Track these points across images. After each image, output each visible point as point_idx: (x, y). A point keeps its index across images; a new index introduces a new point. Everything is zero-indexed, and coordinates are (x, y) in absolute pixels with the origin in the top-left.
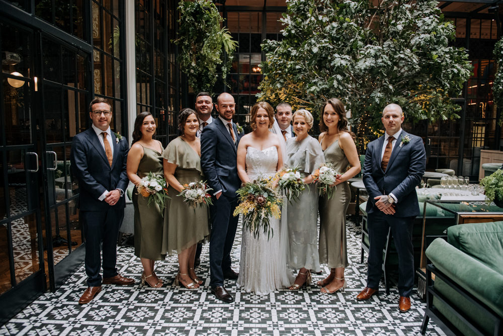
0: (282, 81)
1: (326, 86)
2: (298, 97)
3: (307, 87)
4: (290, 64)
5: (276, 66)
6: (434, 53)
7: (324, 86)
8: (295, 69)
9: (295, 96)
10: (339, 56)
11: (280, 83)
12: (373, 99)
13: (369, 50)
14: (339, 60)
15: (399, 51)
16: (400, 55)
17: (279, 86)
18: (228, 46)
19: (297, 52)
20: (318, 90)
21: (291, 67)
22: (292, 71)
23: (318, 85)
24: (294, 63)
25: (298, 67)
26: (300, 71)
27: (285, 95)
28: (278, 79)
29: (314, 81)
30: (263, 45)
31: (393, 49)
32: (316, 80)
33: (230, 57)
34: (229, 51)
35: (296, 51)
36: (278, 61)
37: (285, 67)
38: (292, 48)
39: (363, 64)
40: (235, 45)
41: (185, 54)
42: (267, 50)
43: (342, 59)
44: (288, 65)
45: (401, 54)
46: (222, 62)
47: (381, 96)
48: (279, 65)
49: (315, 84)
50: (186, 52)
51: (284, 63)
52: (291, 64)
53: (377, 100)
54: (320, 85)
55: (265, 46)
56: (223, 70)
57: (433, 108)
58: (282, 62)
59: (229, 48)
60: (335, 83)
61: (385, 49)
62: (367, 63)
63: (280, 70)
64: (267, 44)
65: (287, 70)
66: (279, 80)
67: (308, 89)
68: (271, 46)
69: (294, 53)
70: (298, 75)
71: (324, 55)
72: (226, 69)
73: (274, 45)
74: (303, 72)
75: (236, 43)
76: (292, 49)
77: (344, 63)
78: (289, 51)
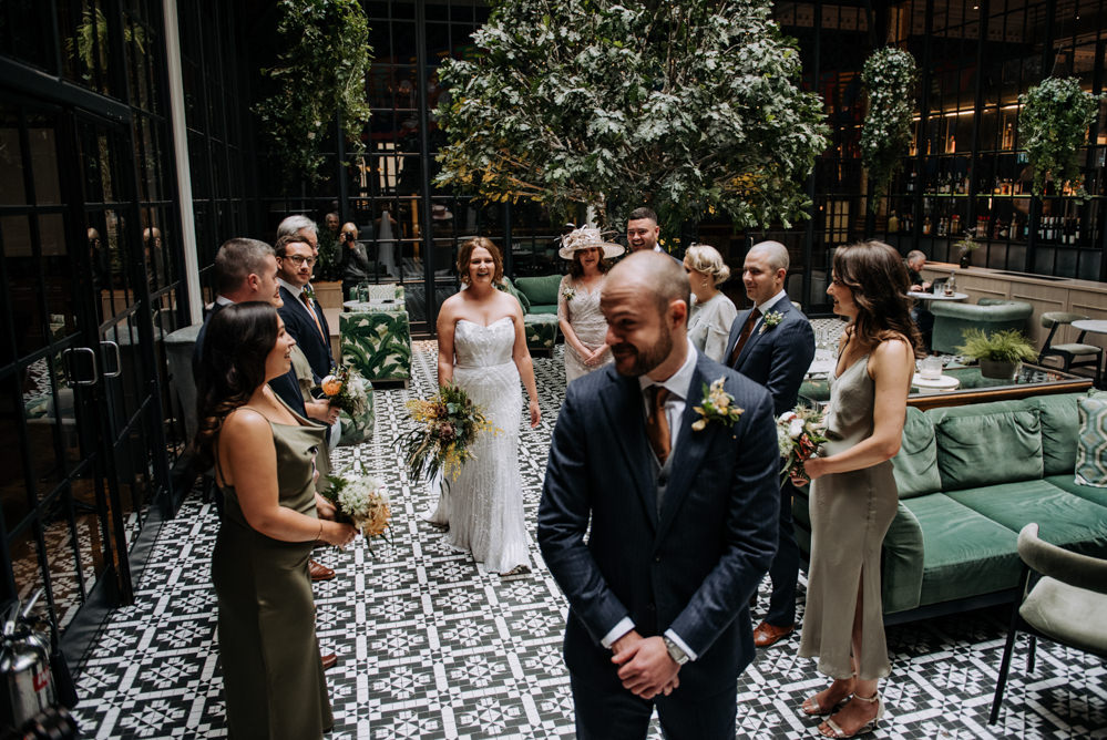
0: (490, 151)
1: (581, 168)
3: (547, 169)
4: (509, 120)
6: (768, 109)
7: (577, 168)
8: (517, 131)
9: (512, 175)
10: (606, 114)
11: (487, 154)
12: (667, 193)
13: (658, 105)
14: (607, 121)
15: (710, 106)
16: (712, 113)
17: (485, 161)
19: (520, 96)
20: (568, 175)
21: (510, 130)
22: (515, 138)
23: (567, 165)
24: (516, 120)
25: (524, 127)
26: (526, 135)
27: (494, 175)
28: (482, 147)
29: (558, 157)
30: (442, 70)
31: (699, 102)
32: (562, 155)
35: (517, 93)
36: (481, 112)
37: (500, 127)
38: (510, 88)
39: (650, 131)
42: (452, 81)
43: (610, 119)
44: (505, 123)
45: (713, 111)
47: (682, 189)
48: (484, 120)
49: (561, 163)
51: (494, 116)
52: (512, 122)
53: (675, 196)
54: (570, 165)
55: (447, 73)
57: (767, 205)
58: (489, 113)
60: (600, 165)
61: (685, 100)
62: (656, 130)
63: (486, 128)
64: (450, 69)
65: (502, 133)
66: (484, 150)
67: (547, 173)
68: (458, 74)
69: (514, 97)
70: (525, 143)
73: (464, 72)
74: (532, 137)
76: (510, 91)
77: (614, 127)
78: (505, 94)
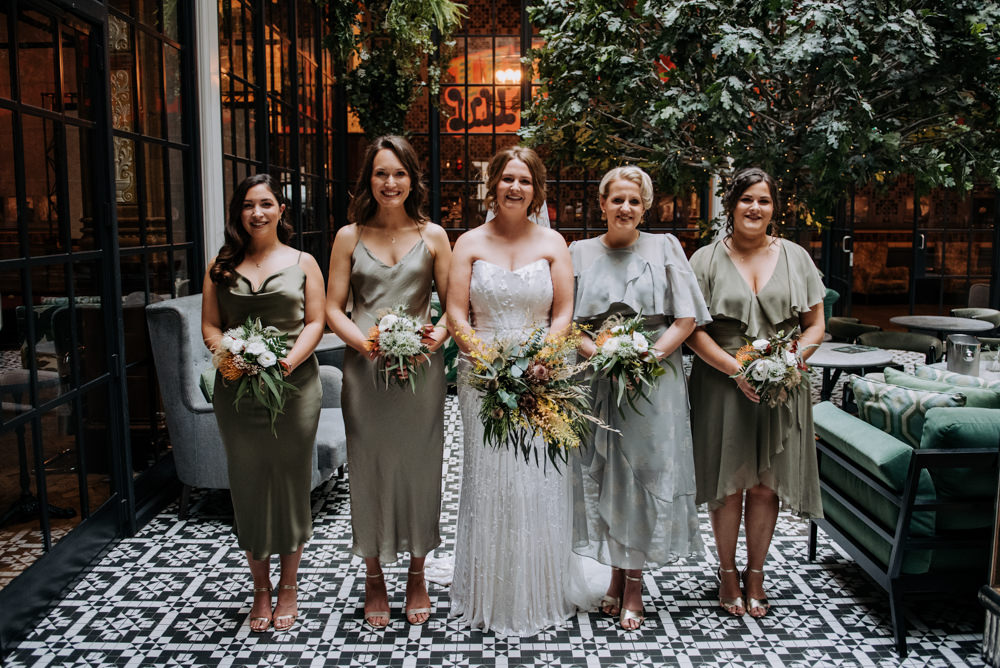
0: (583, 96)
1: (700, 106)
2: (620, 137)
3: (652, 108)
4: (605, 52)
5: (568, 58)
6: (974, 19)
7: (693, 107)
8: (617, 65)
9: (613, 134)
10: (735, 31)
11: (580, 100)
12: (820, 136)
13: (811, 13)
14: (734, 40)
15: (886, 16)
16: (890, 25)
17: (576, 107)
18: (444, 16)
19: (622, 23)
20: (680, 115)
21: (608, 60)
22: (612, 70)
23: (680, 103)
24: (615, 51)
25: (625, 60)
26: (630, 69)
27: (590, 132)
28: (573, 91)
29: (669, 93)
30: (533, 8)
31: (868, 12)
32: (673, 91)
33: (447, 43)
34: (446, 27)
35: (619, 19)
36: (575, 47)
37: (594, 61)
38: (609, 13)
39: (796, 49)
40: (458, 13)
41: (343, 29)
42: (544, 21)
43: (741, 37)
44: (601, 55)
45: (890, 22)
47: (843, 128)
48: (577, 57)
49: (672, 100)
50: (346, 24)
51: (588, 51)
52: (609, 53)
53: (832, 140)
54: (684, 103)
55: (539, 12)
56: (432, 73)
57: (968, 159)
58: (583, 48)
59: (445, 20)
60: (725, 98)
61: (849, 11)
62: (806, 46)
63: (581, 68)
64: (542, 7)
65: (597, 68)
66: (576, 94)
67: (653, 113)
68: (551, 12)
69: (615, 25)
70: (626, 80)
71: (691, 29)
72: (438, 73)
73: (560, 10)
74: (636, 73)
75: (461, 10)
76: (610, 16)
77: (746, 45)
78: (602, 19)
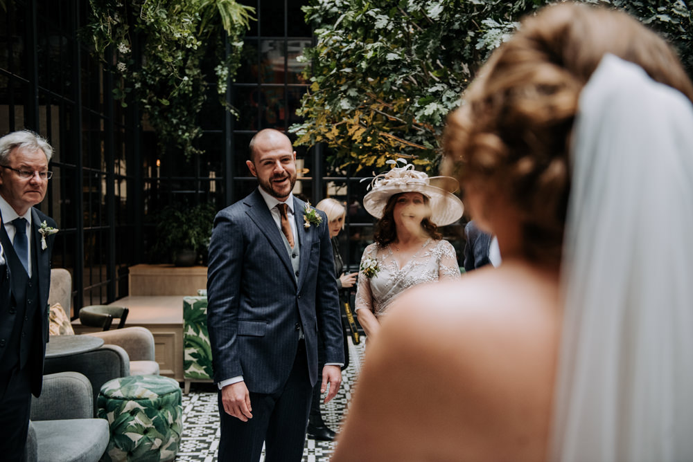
0: (353, 93)
2: (394, 135)
3: (417, 105)
4: (370, 51)
5: (337, 56)
7: (457, 103)
8: (385, 62)
9: (388, 132)
10: (498, 25)
11: (349, 97)
14: (497, 35)
15: (655, 7)
16: (659, 16)
17: (345, 104)
18: (231, 17)
19: (389, 21)
21: (375, 57)
22: (379, 68)
23: (444, 99)
24: (382, 48)
25: (391, 57)
26: (397, 66)
27: (363, 130)
28: (342, 88)
29: (433, 89)
30: (309, 7)
32: (439, 87)
33: (235, 44)
34: (233, 28)
35: (386, 17)
36: (344, 45)
37: (361, 58)
38: (376, 10)
40: (247, 15)
41: (97, 21)
42: (319, 20)
43: (505, 32)
44: (366, 52)
45: (660, 13)
46: (199, 43)
48: (347, 55)
49: (437, 96)
50: (100, 15)
51: (357, 48)
52: (375, 50)
54: (449, 99)
55: (314, 12)
56: (219, 73)
58: (352, 46)
59: (232, 22)
63: (349, 66)
64: (317, 7)
65: (364, 65)
66: (345, 92)
67: (418, 109)
68: (326, 12)
69: (382, 22)
70: (393, 77)
71: (456, 26)
72: (226, 72)
73: (335, 9)
74: (404, 70)
75: (249, 12)
76: (377, 13)
78: (371, 18)
